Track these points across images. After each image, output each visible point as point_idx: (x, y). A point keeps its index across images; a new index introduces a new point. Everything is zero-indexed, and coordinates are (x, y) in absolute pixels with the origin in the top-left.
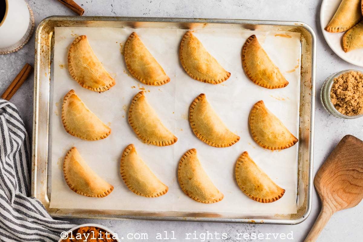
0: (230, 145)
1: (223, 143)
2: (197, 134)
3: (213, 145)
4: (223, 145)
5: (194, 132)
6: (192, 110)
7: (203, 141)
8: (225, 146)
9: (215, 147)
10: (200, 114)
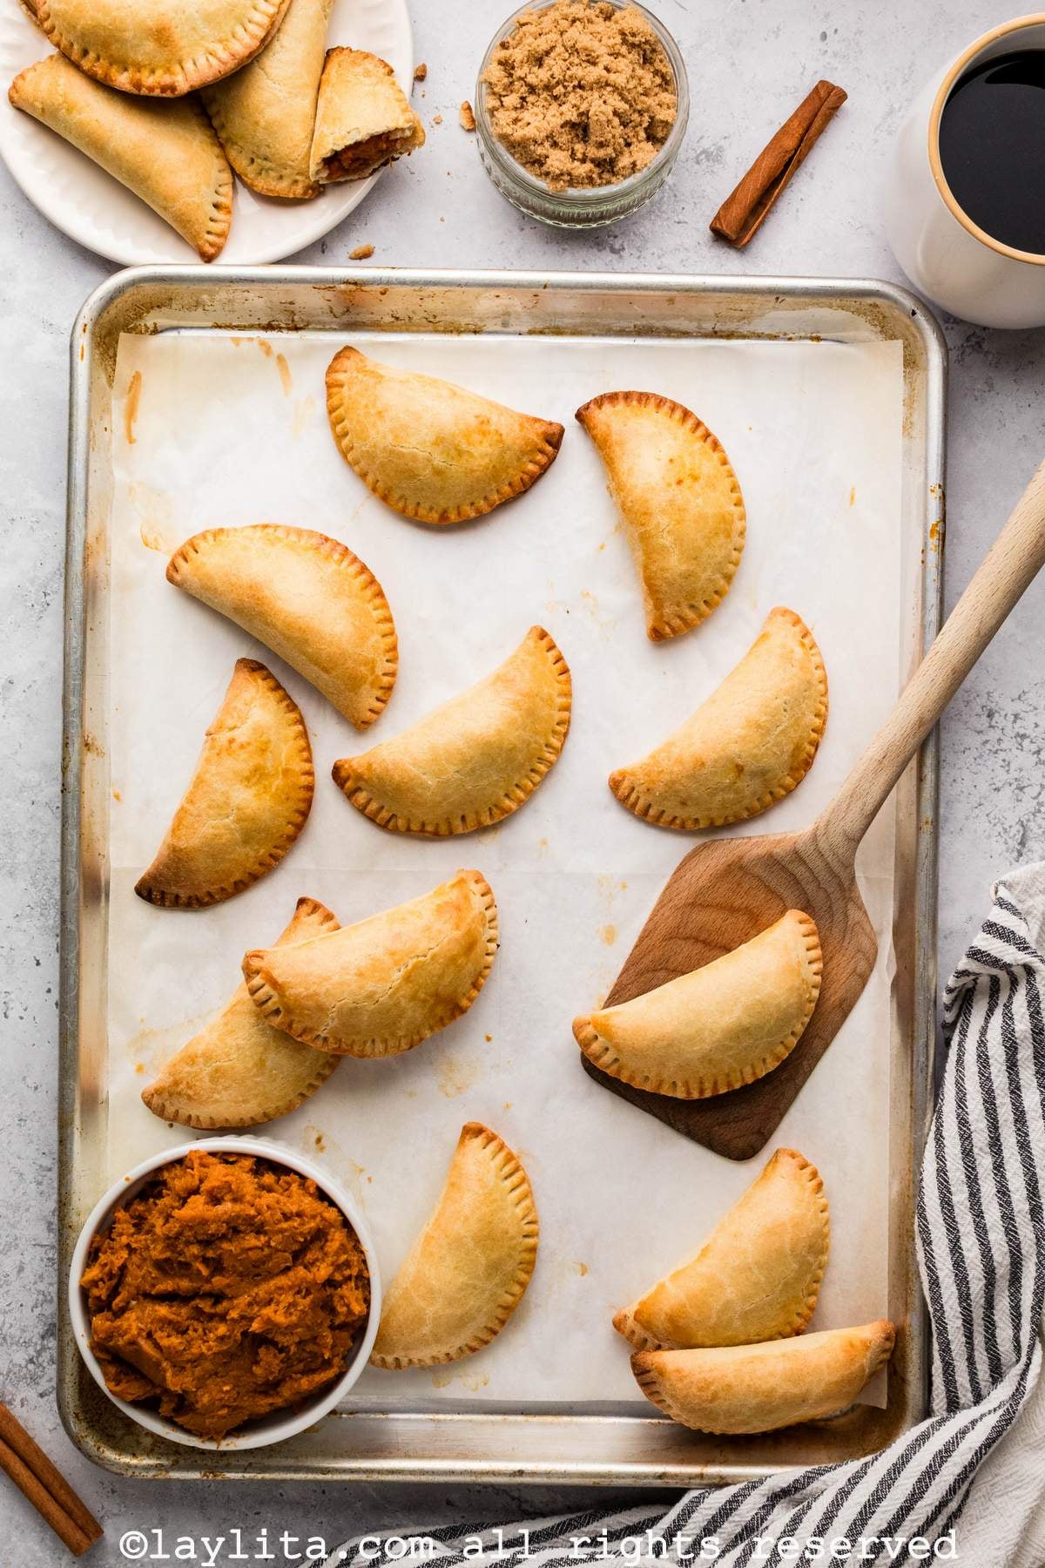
0: (565, 671)
1: (549, 701)
2: (504, 811)
3: (555, 742)
4: (560, 701)
5: (496, 820)
6: (401, 823)
7: (534, 784)
8: (568, 694)
9: (566, 735)
10: (419, 791)
